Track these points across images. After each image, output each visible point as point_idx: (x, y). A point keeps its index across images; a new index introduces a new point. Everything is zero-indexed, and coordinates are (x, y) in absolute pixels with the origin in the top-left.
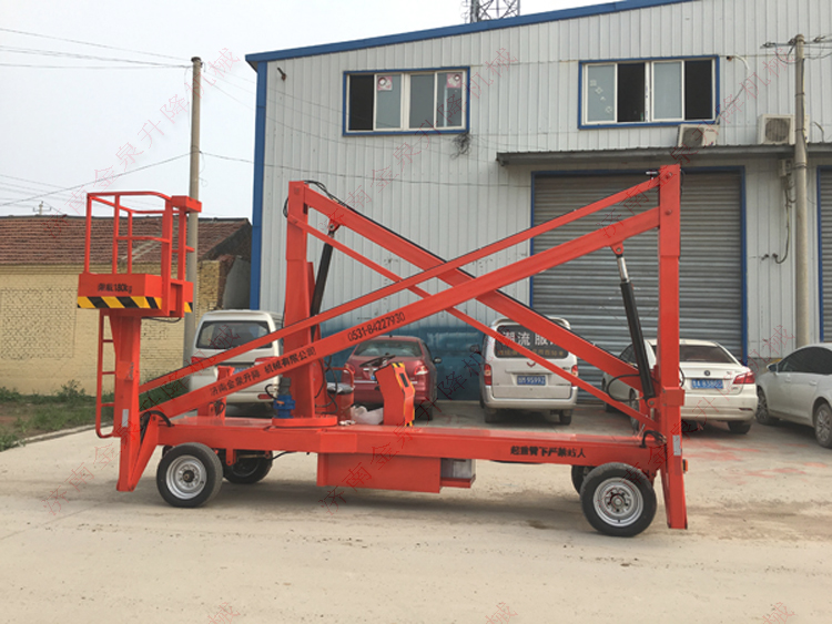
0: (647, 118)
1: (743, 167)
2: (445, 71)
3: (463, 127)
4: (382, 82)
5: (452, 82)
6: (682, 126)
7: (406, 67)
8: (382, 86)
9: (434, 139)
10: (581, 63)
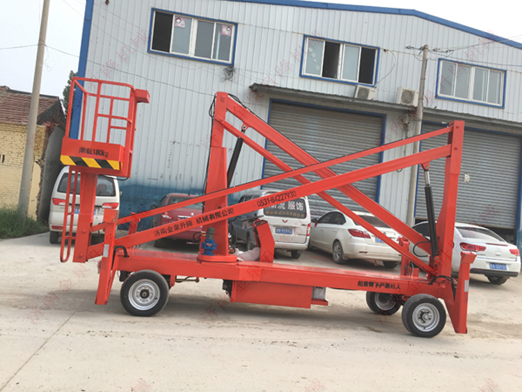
0: (338, 77)
1: (386, 115)
2: (221, 23)
3: (230, 62)
4: (178, 21)
5: (225, 31)
6: (359, 86)
7: (196, 14)
8: (177, 23)
9: (211, 66)
10: (305, 36)
